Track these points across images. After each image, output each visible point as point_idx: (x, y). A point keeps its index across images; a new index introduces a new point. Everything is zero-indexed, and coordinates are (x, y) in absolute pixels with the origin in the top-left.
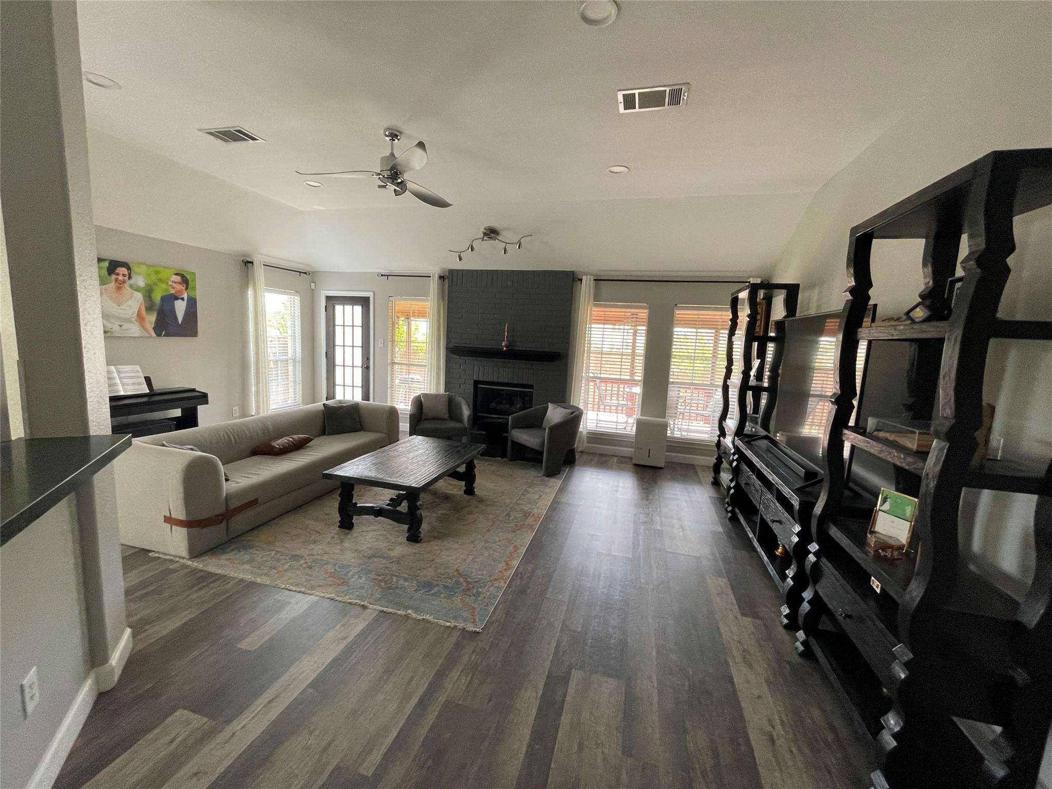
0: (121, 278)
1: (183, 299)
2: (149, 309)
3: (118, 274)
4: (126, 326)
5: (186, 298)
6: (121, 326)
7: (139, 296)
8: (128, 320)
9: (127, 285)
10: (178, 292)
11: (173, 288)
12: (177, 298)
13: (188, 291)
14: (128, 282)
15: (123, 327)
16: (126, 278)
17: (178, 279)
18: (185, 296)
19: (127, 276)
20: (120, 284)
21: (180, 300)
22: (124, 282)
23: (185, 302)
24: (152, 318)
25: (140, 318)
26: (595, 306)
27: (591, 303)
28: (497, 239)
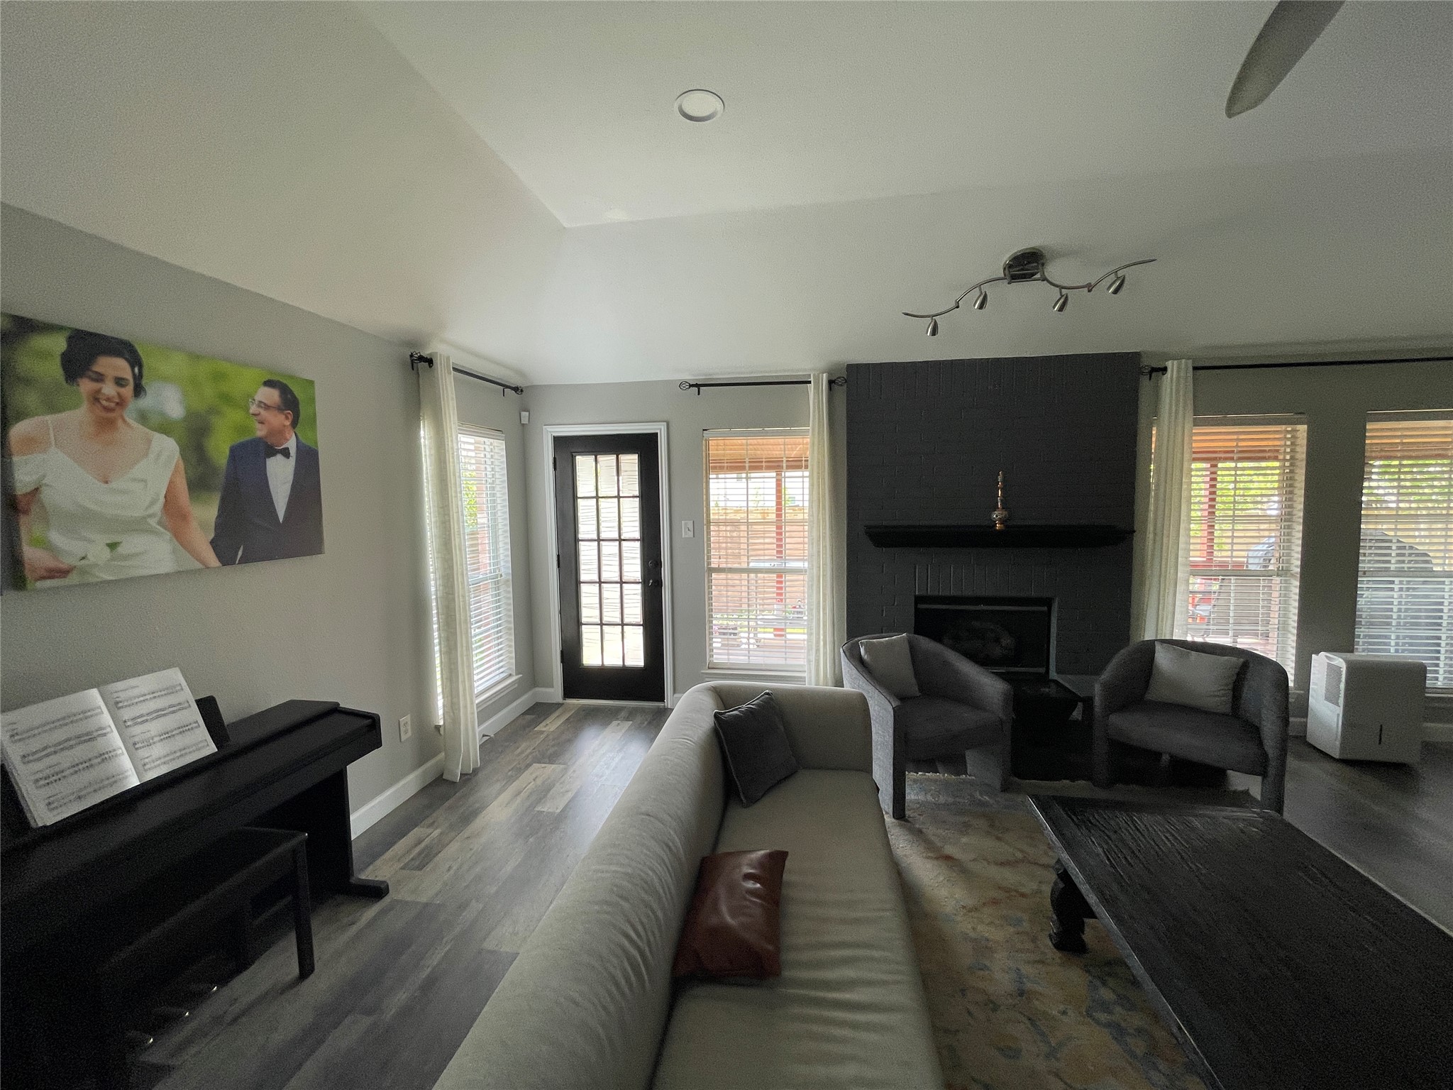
0: (109, 389)
1: (286, 453)
2: (198, 485)
3: (100, 378)
4: (132, 544)
5: (293, 451)
6: (113, 546)
7: (168, 449)
8: (137, 526)
9: (129, 415)
10: (271, 433)
11: (262, 423)
12: (271, 451)
13: (297, 430)
14: (134, 405)
15: (120, 549)
16: (128, 391)
17: (273, 395)
18: (291, 444)
19: (131, 387)
20: (107, 409)
21: (279, 457)
22: (121, 403)
23: (292, 460)
24: (206, 513)
25: (174, 515)
26: (1196, 423)
27: (1190, 416)
28: (1044, 279)
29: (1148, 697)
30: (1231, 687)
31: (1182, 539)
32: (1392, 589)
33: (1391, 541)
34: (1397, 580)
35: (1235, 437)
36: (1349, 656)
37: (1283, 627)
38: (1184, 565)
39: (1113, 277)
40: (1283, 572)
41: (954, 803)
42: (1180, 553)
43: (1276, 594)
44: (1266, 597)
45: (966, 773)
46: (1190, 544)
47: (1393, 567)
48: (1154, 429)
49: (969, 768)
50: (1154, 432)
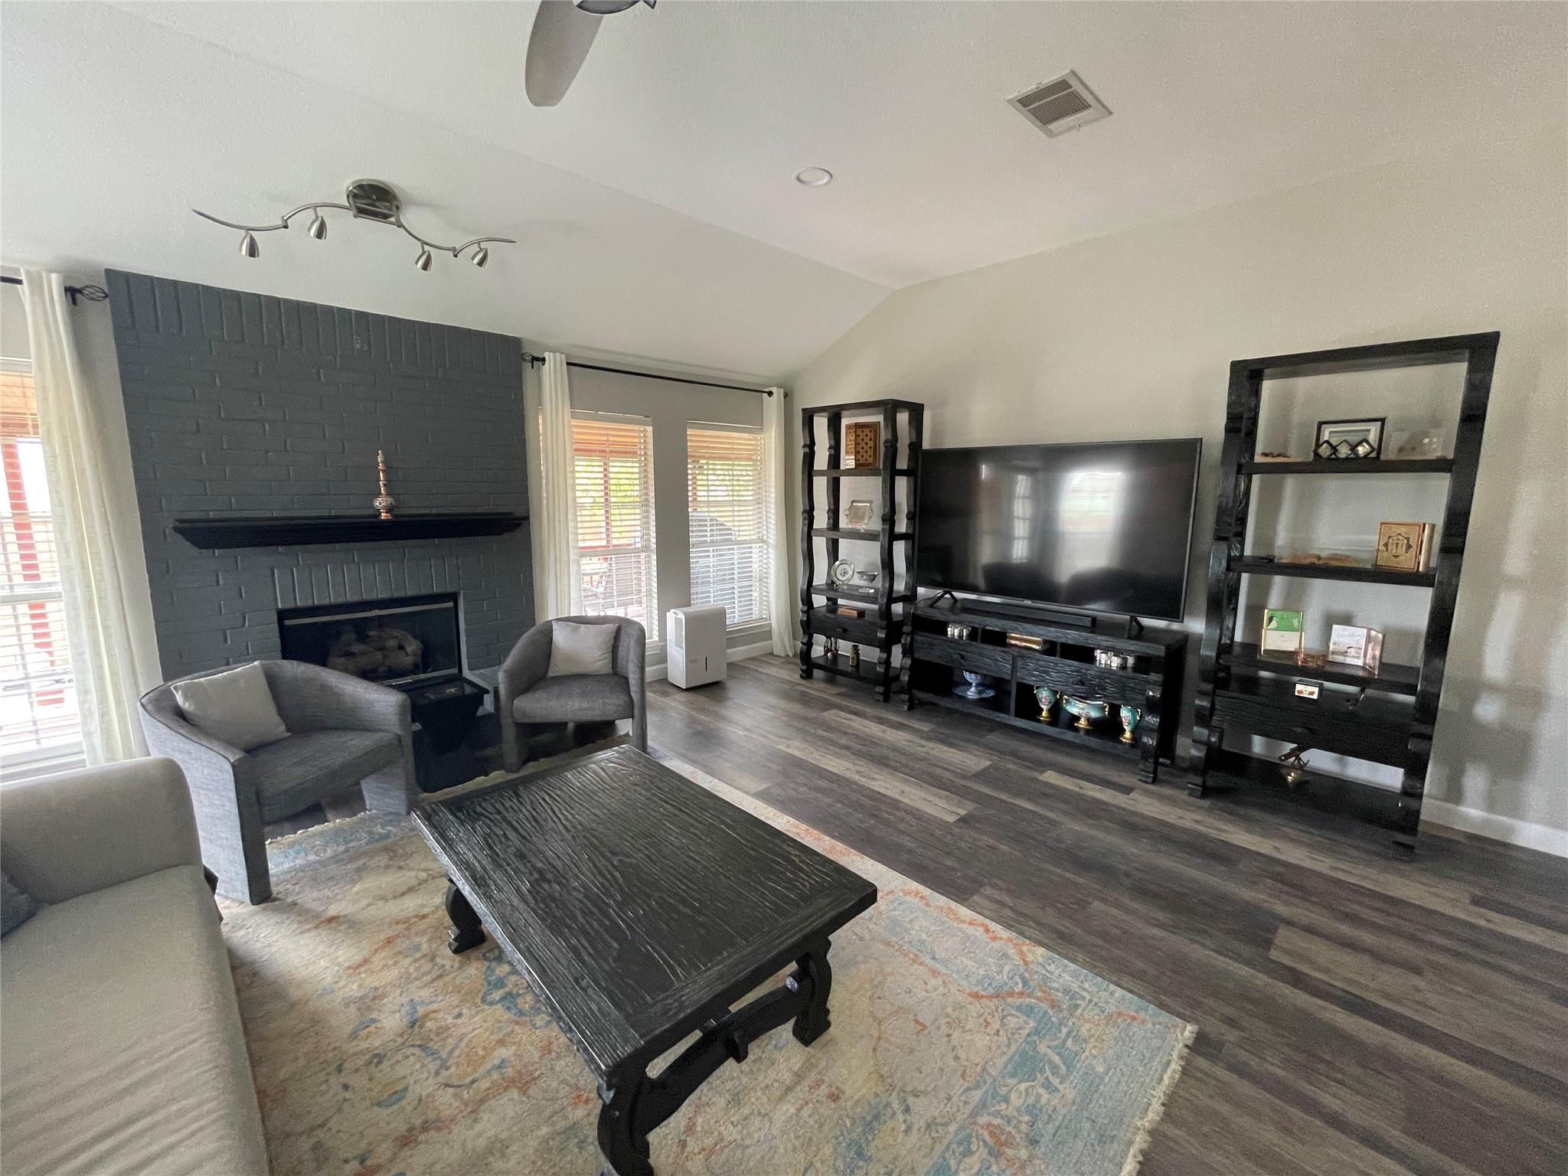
26: (574, 416)
27: (568, 410)
28: (400, 225)
29: (551, 674)
30: (611, 649)
31: (571, 524)
32: (709, 556)
33: (706, 520)
34: (711, 549)
35: (605, 432)
36: (687, 609)
37: (649, 593)
38: (574, 547)
39: (476, 248)
40: (646, 548)
41: (347, 851)
42: (570, 536)
43: (643, 567)
44: (636, 570)
45: (365, 809)
46: (577, 528)
47: (709, 539)
48: (540, 417)
49: (368, 803)
50: (540, 421)
